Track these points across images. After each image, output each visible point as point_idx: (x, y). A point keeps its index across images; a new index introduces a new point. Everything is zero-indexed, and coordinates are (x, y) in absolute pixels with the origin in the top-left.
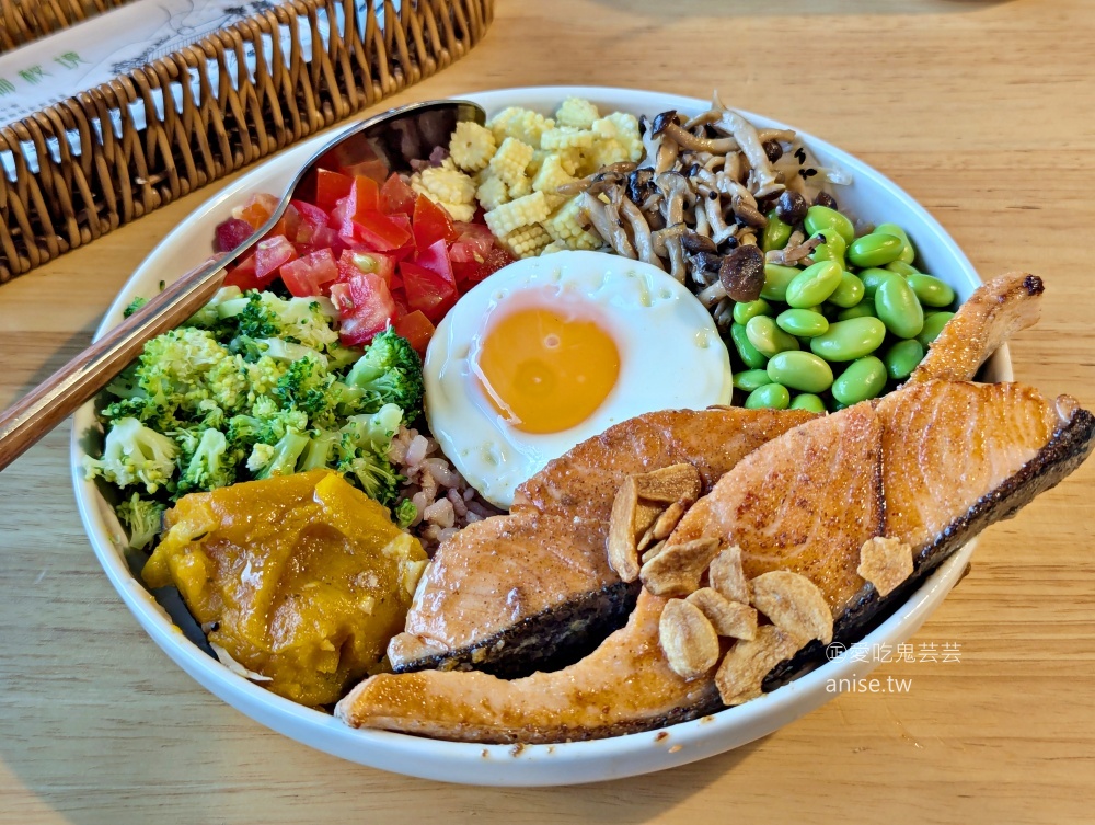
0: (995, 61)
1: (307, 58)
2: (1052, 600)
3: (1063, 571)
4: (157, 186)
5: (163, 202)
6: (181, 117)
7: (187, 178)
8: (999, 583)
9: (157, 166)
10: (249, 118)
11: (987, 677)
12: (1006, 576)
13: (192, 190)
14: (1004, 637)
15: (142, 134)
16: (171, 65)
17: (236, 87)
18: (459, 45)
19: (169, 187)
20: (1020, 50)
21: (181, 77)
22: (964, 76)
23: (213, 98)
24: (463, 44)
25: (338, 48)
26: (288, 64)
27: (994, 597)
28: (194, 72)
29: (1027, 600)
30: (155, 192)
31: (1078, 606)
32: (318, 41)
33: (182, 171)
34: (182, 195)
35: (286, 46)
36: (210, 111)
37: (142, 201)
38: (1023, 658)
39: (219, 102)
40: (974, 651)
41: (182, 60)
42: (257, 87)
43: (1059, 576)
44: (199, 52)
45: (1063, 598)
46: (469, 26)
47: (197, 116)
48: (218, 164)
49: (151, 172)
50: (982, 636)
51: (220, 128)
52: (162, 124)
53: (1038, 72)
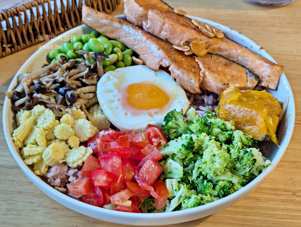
0: (272, 26)
1: (60, 12)
2: (274, 200)
3: (278, 191)
4: (10, 48)
5: (12, 53)
6: (18, 27)
7: (20, 45)
8: (257, 193)
9: (10, 41)
10: (40, 29)
11: (250, 225)
12: (259, 191)
13: (21, 50)
14: (257, 211)
15: (6, 32)
16: (15, 11)
17: (36, 19)
18: (109, 11)
19: (14, 48)
20: (280, 23)
21: (18, 15)
22: (262, 30)
23: (29, 22)
24: (110, 10)
25: (70, 9)
26: (53, 13)
27: (254, 198)
28: (22, 13)
29: (266, 200)
30: (9, 50)
31: (282, 203)
32: (63, 7)
33: (18, 43)
34: (18, 51)
35: (53, 8)
36: (28, 26)
37: (5, 52)
38: (262, 219)
39: (31, 23)
40: (246, 216)
41: (18, 9)
42: (43, 19)
43: (276, 192)
44: (24, 7)
45: (277, 200)
46: (112, 6)
47: (23, 27)
48: (30, 42)
49: (8, 43)
50: (250, 211)
51: (31, 31)
52: (12, 29)
53: (285, 30)
